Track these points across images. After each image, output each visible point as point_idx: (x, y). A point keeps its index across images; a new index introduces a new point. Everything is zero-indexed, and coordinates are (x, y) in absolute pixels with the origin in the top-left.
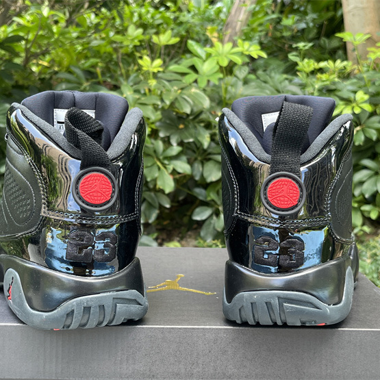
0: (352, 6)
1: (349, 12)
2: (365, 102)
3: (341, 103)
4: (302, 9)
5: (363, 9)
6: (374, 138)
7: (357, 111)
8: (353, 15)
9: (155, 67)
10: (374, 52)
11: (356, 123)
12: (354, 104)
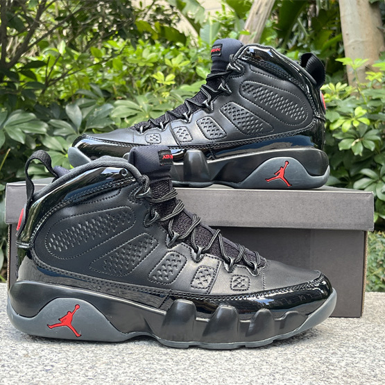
0: (351, 41)
1: (350, 46)
2: (364, 116)
3: (341, 118)
4: (306, 46)
5: (363, 42)
6: (372, 149)
7: (356, 124)
8: (354, 49)
9: (168, 81)
10: (373, 76)
11: (355, 135)
12: (353, 119)
